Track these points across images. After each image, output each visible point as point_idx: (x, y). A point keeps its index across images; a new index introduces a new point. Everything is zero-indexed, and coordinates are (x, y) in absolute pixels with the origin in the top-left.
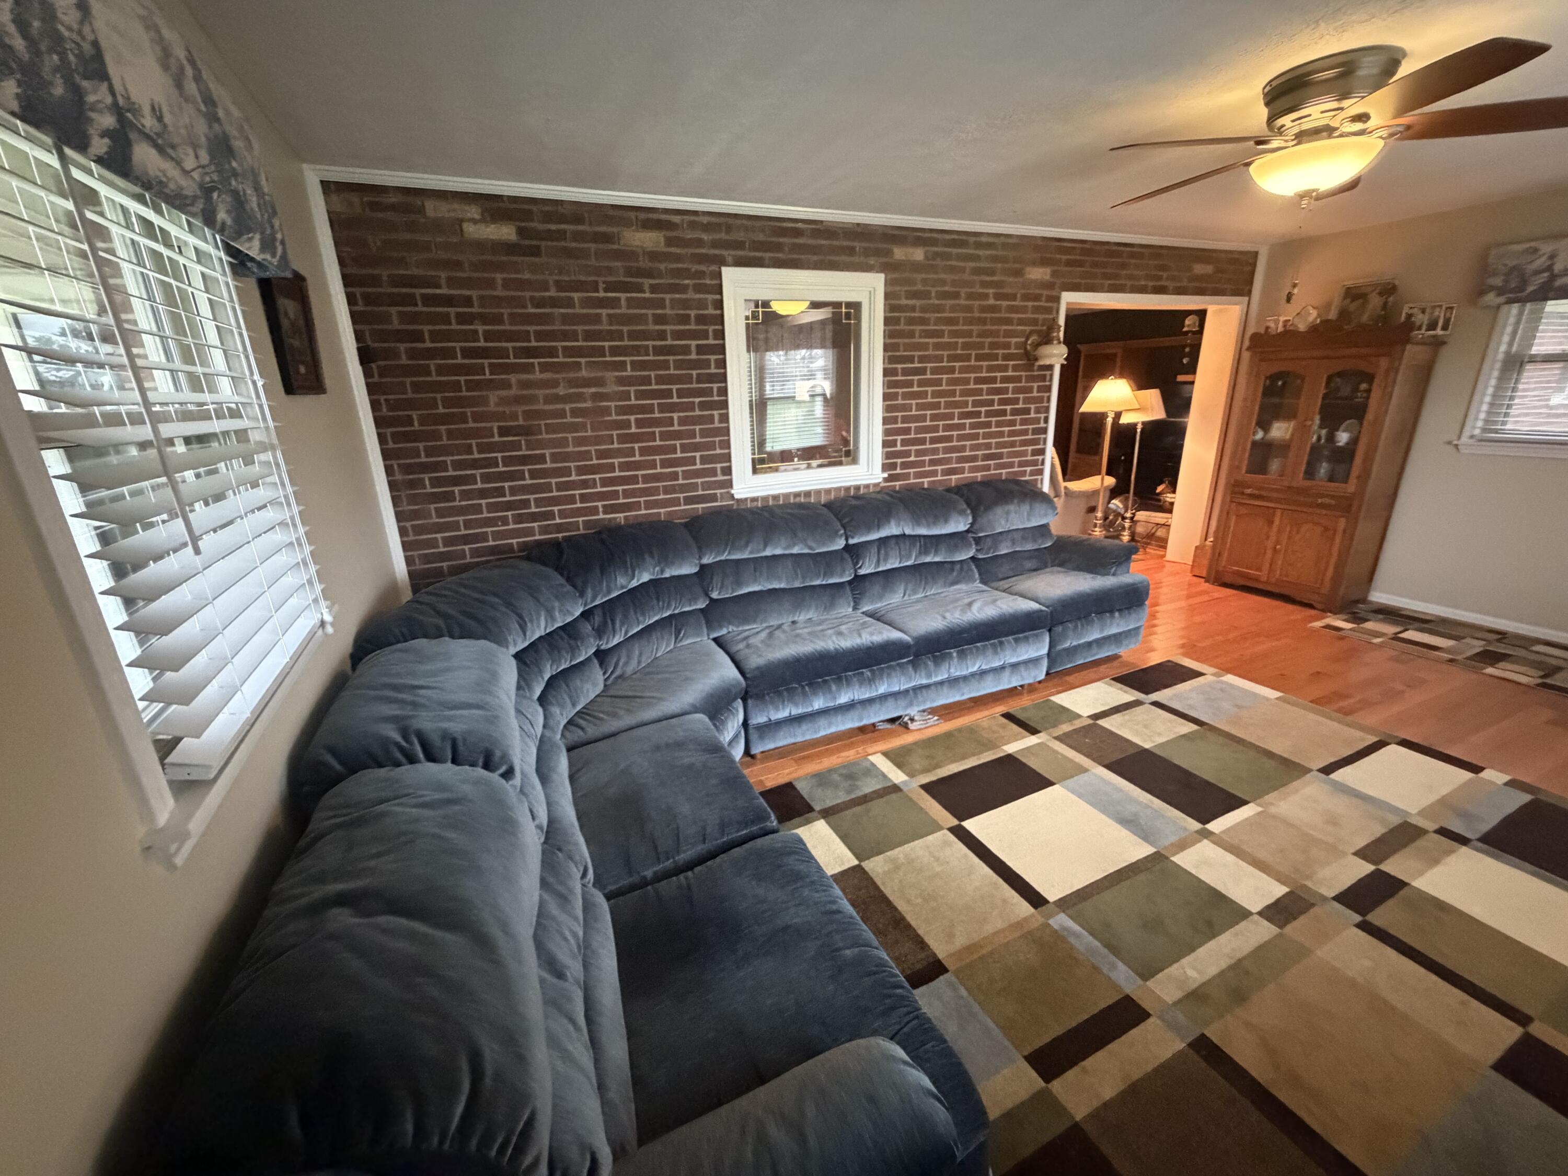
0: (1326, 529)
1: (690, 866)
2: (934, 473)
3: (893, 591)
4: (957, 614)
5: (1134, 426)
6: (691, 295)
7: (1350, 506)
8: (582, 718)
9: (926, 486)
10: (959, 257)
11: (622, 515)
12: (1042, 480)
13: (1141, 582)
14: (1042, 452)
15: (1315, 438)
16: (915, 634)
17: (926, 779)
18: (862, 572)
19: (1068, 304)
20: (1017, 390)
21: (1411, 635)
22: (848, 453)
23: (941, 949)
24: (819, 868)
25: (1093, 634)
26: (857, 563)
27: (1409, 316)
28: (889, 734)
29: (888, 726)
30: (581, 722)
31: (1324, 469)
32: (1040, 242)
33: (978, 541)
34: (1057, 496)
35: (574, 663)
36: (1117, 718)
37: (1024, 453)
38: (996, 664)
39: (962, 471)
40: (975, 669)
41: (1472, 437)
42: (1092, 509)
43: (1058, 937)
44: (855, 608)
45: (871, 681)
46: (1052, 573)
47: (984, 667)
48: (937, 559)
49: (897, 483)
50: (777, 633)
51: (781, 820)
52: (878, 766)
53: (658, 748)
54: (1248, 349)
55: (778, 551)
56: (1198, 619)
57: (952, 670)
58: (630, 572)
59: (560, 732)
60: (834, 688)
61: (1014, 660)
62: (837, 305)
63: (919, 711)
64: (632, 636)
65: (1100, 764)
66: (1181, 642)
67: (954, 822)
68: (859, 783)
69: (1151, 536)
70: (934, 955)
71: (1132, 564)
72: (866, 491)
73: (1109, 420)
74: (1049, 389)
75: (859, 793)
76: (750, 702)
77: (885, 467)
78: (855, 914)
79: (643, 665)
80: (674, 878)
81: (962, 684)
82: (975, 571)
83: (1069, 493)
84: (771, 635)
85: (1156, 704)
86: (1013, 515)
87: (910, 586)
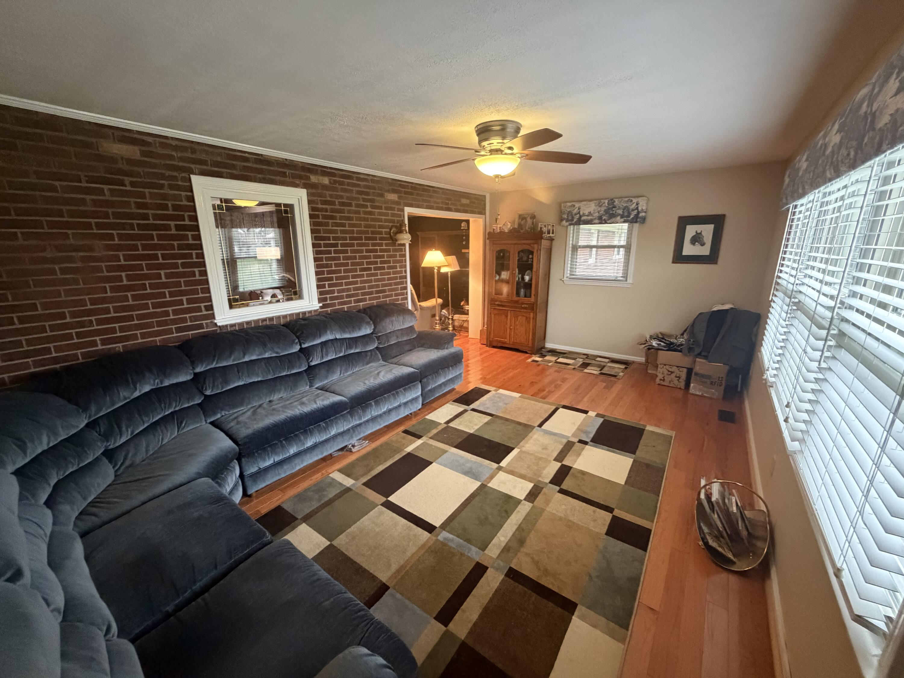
0: (527, 318)
1: (206, 589)
2: (350, 302)
3: (333, 372)
4: (372, 381)
5: (447, 273)
6: (166, 191)
7: (533, 307)
8: (93, 506)
9: (346, 310)
10: (348, 184)
11: (120, 345)
12: (407, 303)
13: (459, 351)
14: (406, 288)
15: (517, 279)
16: (349, 396)
17: (365, 479)
18: (313, 364)
19: (408, 213)
20: (389, 256)
21: (561, 360)
22: (295, 293)
23: (384, 576)
24: (303, 556)
25: (442, 380)
26: (309, 358)
27: (541, 228)
28: (340, 458)
29: (340, 453)
30: (94, 510)
31: (522, 291)
32: (390, 181)
33: (378, 338)
34: (416, 310)
35: (81, 465)
36: (457, 421)
37: (397, 289)
38: (396, 404)
39: (365, 300)
40: (385, 410)
41: (567, 277)
42: (434, 316)
43: (444, 544)
44: (311, 386)
45: (326, 429)
46: (418, 351)
47: (390, 407)
48: (358, 351)
49: (329, 309)
50: (259, 410)
51: (273, 534)
52: (336, 479)
53: (170, 512)
54: (488, 239)
55: (254, 357)
56: (486, 365)
57: (372, 413)
58: (132, 386)
59: (72, 523)
60: (302, 438)
61: (405, 400)
62: (278, 205)
63: (357, 440)
64: (136, 434)
65: (452, 446)
66: (481, 376)
67: (383, 499)
68: (325, 493)
69: (461, 327)
70: (381, 581)
71: (454, 342)
72: (310, 315)
73: (436, 271)
74: (404, 256)
75: (326, 499)
76: (243, 460)
77: (320, 300)
78: (329, 577)
79: (151, 452)
80: (193, 603)
81: (379, 420)
82: (379, 354)
83: (422, 308)
84: (254, 413)
85: (474, 410)
86: (395, 322)
87: (343, 368)
